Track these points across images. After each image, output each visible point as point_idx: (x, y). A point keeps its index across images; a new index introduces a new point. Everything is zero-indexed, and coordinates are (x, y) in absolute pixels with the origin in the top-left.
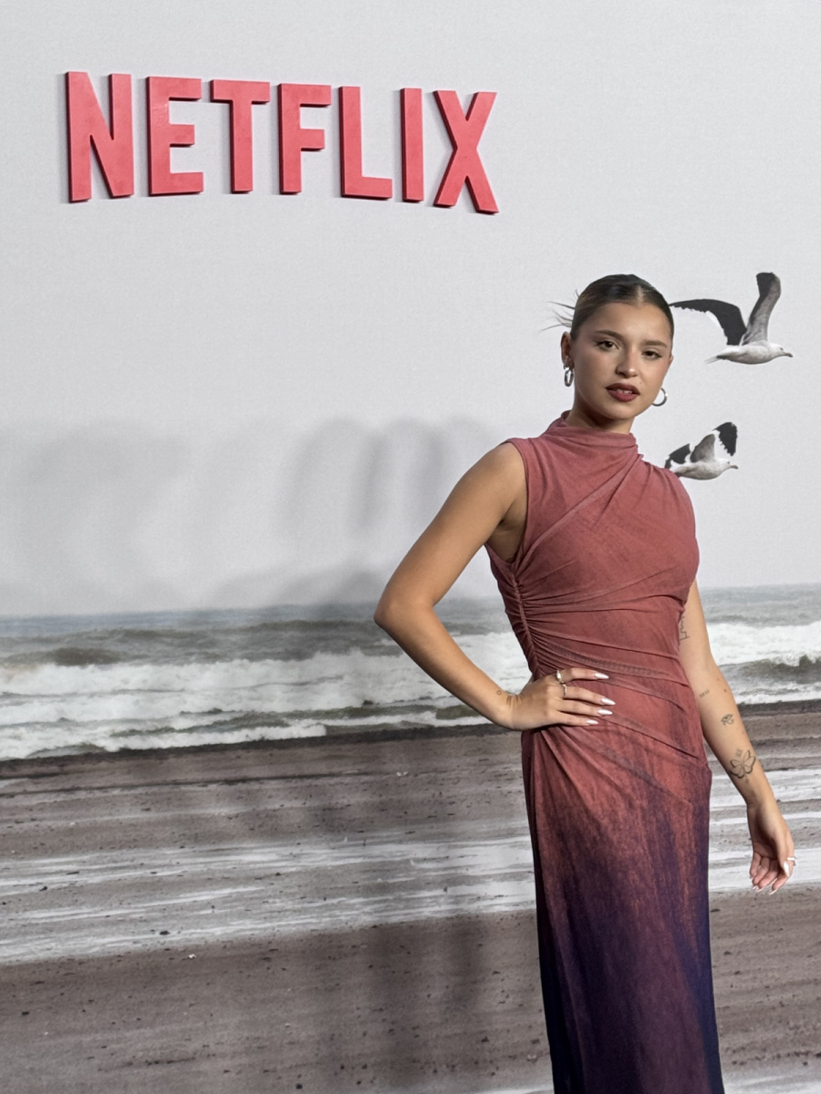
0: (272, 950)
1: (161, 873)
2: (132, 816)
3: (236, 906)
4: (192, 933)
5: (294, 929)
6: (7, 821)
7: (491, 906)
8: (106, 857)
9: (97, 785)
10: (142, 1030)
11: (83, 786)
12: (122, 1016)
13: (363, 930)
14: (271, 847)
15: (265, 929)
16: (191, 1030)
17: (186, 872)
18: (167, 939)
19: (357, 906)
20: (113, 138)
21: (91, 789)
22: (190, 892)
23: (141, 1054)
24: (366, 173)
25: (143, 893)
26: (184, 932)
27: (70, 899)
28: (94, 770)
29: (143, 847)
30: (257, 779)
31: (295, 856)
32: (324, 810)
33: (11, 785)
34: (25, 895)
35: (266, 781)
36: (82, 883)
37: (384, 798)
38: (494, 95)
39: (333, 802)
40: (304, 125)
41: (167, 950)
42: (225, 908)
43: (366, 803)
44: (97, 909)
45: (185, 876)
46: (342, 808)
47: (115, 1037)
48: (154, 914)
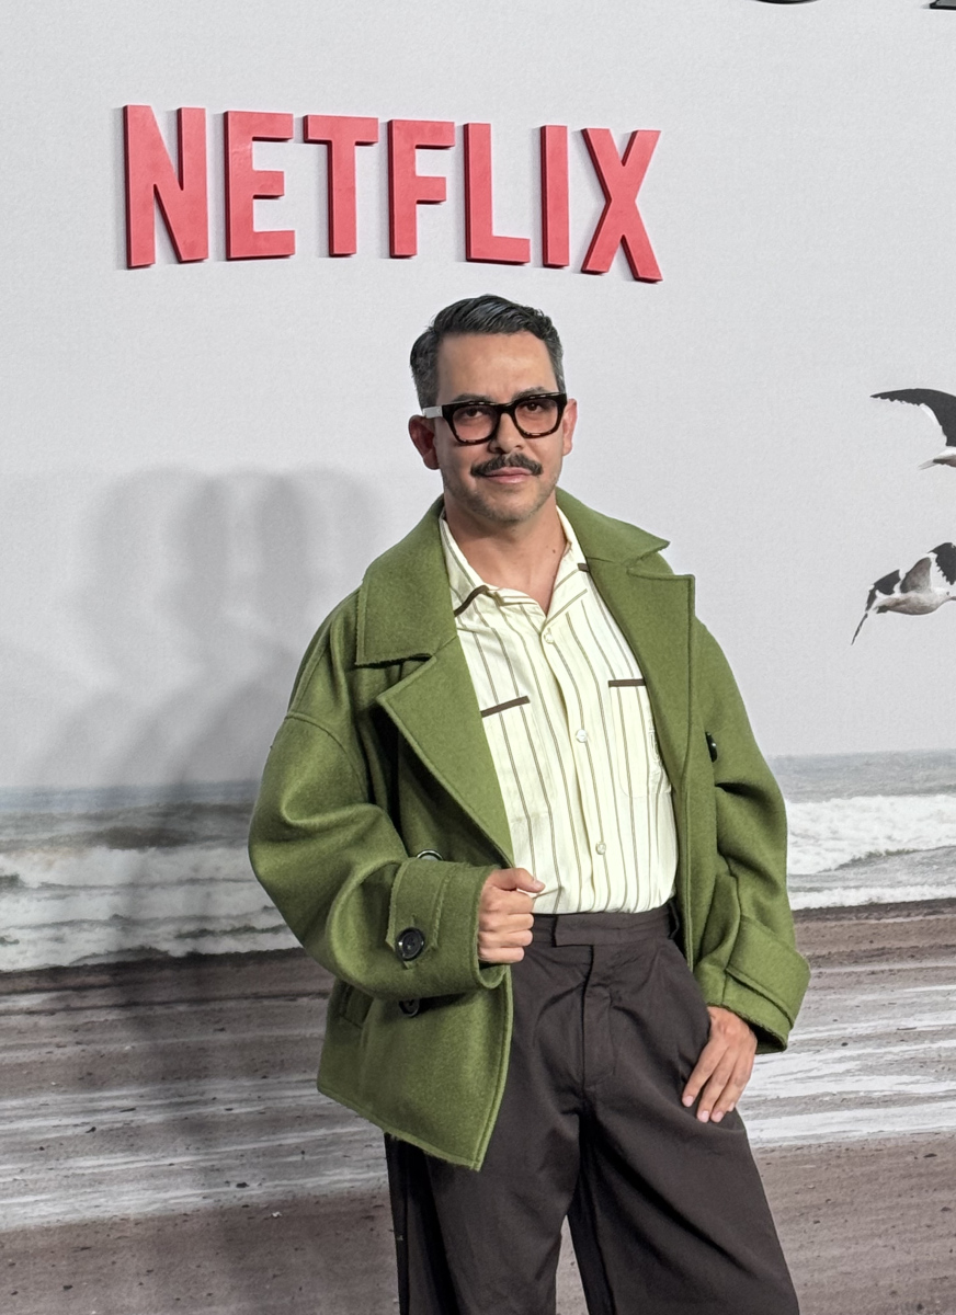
0: (376, 1206)
1: (238, 1110)
2: (201, 1039)
3: (332, 1151)
4: (277, 1186)
6: (45, 1045)
8: (170, 1089)
9: (159, 999)
10: (214, 1308)
11: (140, 999)
12: (189, 1290)
15: (368, 1180)
16: (275, 1307)
17: (269, 1108)
18: (245, 1193)
20: (182, 188)
21: (151, 1004)
22: (274, 1134)
24: (496, 232)
25: (215, 1134)
26: (268, 1184)
27: (124, 1143)
28: (157, 981)
29: (216, 1077)
33: (52, 1000)
34: (66, 1138)
36: (139, 1123)
38: (658, 132)
40: (421, 171)
41: (247, 1206)
42: (317, 1154)
44: (157, 1155)
45: (268, 1114)
48: (229, 1161)
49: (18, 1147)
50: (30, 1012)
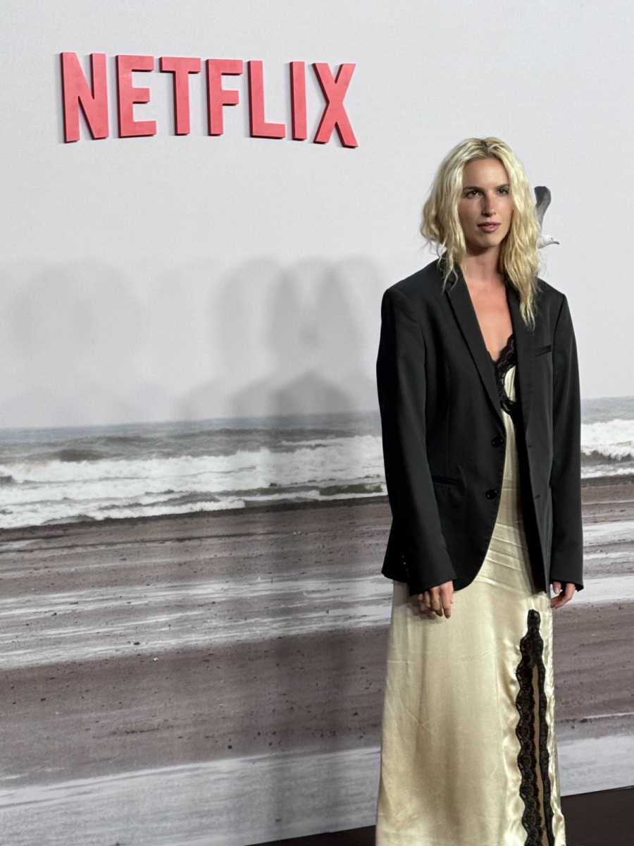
0: (210, 655)
1: (134, 603)
2: (113, 564)
3: (187, 625)
4: (156, 644)
5: (225, 640)
6: (28, 568)
7: (359, 622)
8: (96, 592)
9: (90, 543)
10: (123, 710)
11: (79, 544)
12: (109, 700)
13: (272, 640)
14: (209, 584)
15: (205, 640)
16: (156, 709)
17: (150, 602)
18: (139, 647)
19: (267, 624)
20: (94, 98)
21: (85, 546)
23: (122, 726)
24: (267, 121)
25: (122, 616)
26: (151, 643)
28: (87, 533)
29: (121, 585)
30: (199, 538)
31: (225, 590)
32: (244, 558)
33: (31, 544)
34: (42, 619)
35: (204, 539)
36: (80, 610)
37: (285, 550)
38: (353, 66)
39: (251, 553)
40: (224, 88)
41: (139, 655)
42: (178, 626)
43: (273, 554)
44: (91, 627)
46: (256, 557)
47: (104, 714)
48: (129, 631)
49: (15, 624)
50: (20, 551)
